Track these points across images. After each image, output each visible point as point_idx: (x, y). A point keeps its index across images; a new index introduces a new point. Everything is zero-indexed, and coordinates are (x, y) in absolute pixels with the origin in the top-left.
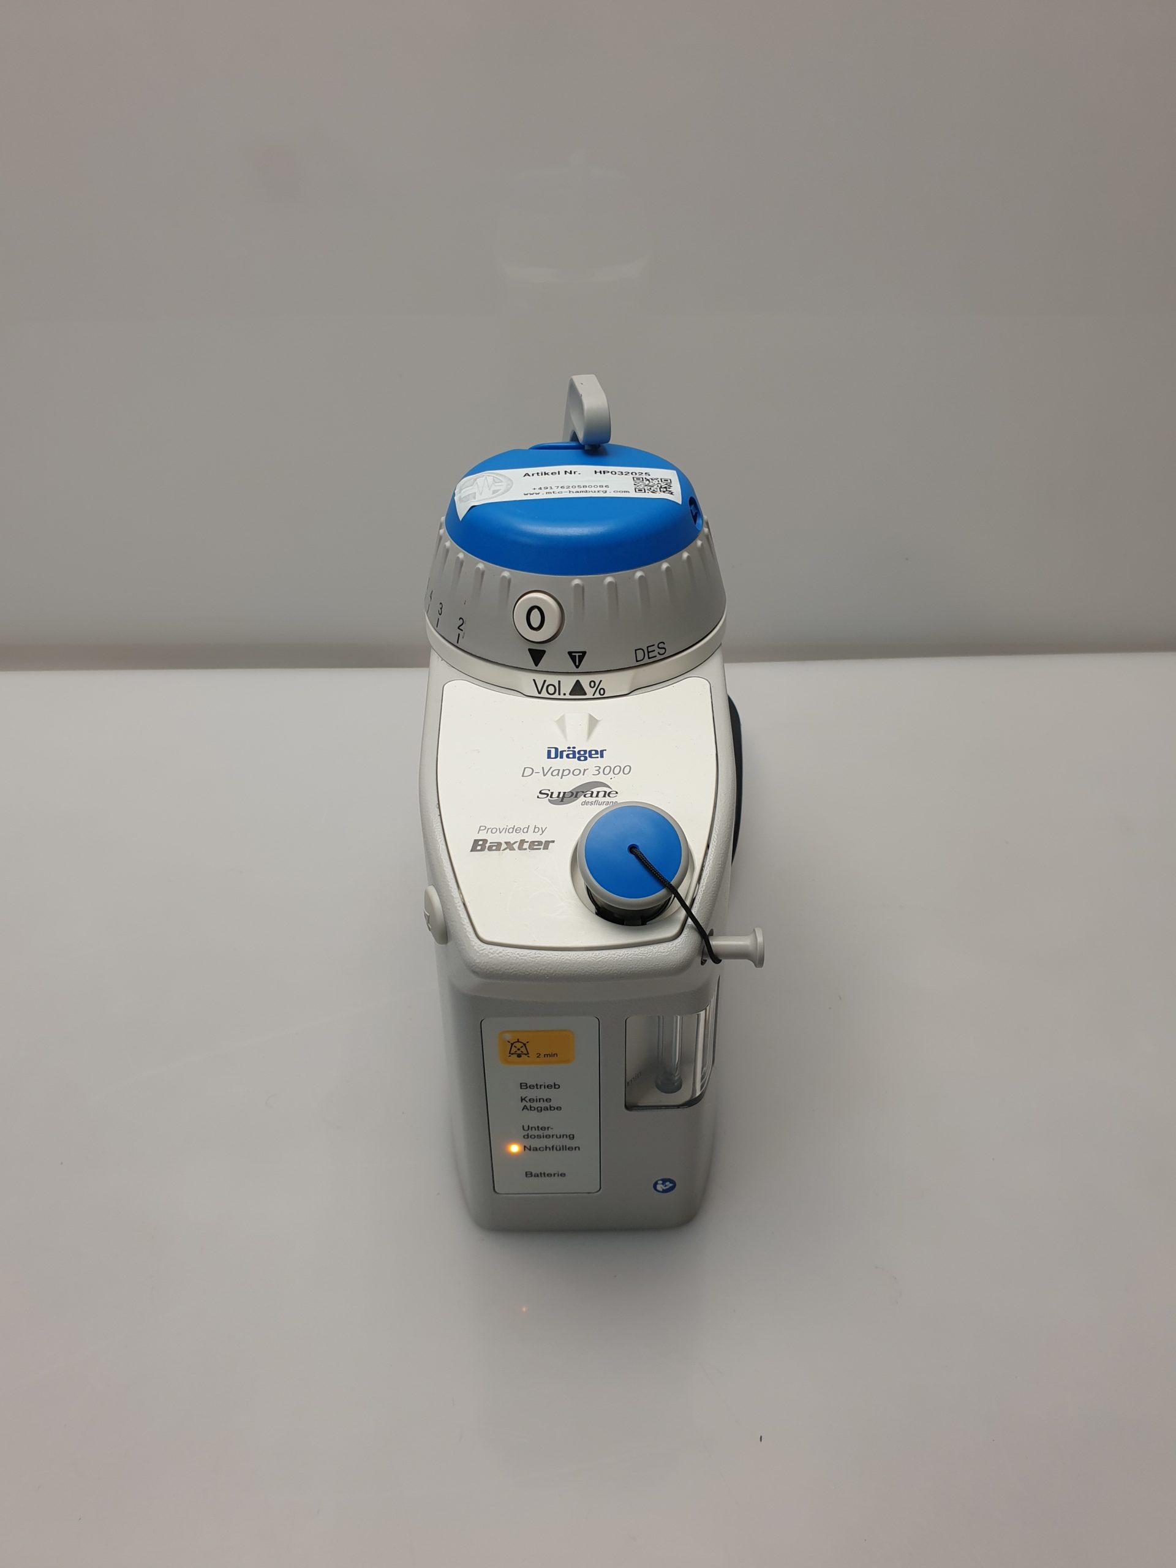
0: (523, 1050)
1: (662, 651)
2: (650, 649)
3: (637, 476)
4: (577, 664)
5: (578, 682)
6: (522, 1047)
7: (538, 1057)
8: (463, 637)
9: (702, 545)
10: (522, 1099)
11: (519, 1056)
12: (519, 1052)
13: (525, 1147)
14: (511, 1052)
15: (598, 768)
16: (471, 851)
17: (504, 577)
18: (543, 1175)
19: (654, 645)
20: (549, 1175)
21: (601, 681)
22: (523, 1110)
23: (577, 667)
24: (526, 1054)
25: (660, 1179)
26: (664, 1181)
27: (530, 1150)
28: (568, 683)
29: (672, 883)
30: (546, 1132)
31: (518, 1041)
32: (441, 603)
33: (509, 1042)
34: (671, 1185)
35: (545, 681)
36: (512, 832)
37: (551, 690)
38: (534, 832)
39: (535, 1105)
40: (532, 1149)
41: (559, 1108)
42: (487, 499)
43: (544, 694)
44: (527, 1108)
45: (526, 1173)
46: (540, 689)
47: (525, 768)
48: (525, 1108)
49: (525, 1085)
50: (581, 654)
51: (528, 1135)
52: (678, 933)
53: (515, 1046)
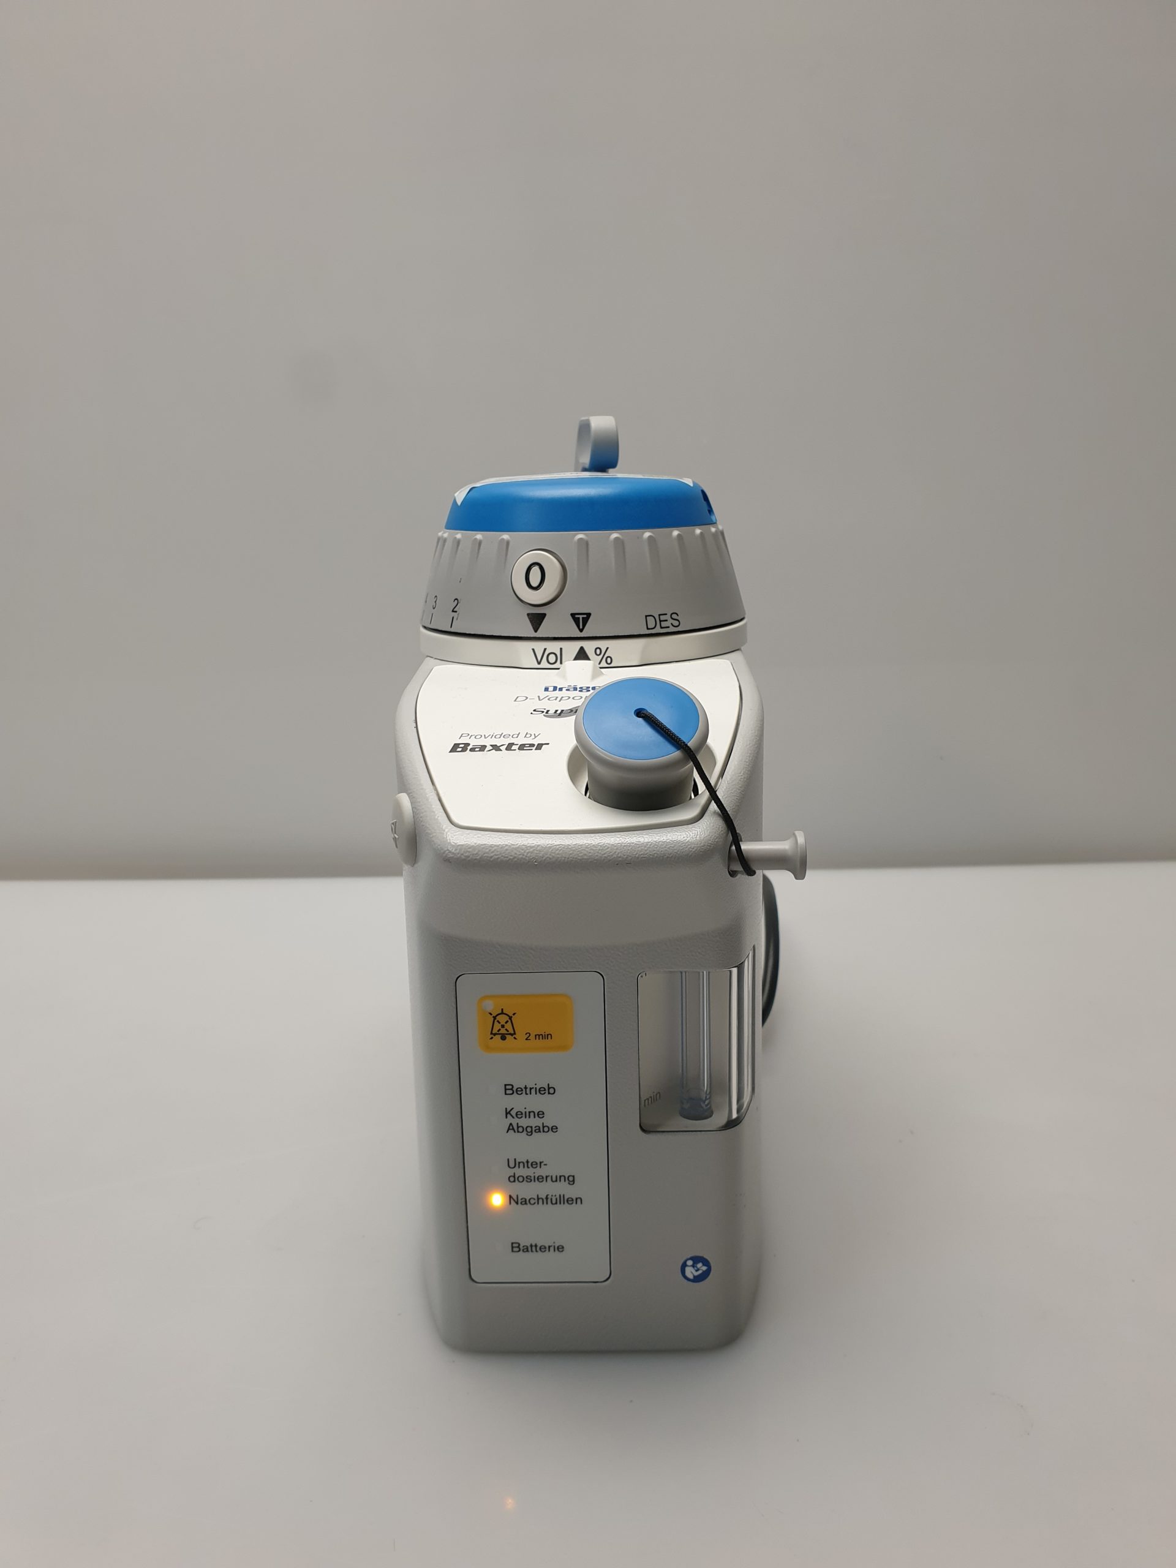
0: (509, 1026)
1: (676, 623)
2: (662, 618)
4: (581, 627)
5: (582, 648)
6: (507, 1022)
7: (527, 1039)
8: (457, 619)
9: (715, 532)
10: (508, 1113)
11: (503, 1038)
12: (503, 1031)
13: (510, 1197)
14: (493, 1032)
16: (450, 752)
17: (503, 540)
18: (534, 1248)
19: (666, 614)
20: (543, 1249)
21: (608, 648)
22: (507, 1132)
23: (581, 631)
24: (512, 1035)
25: (689, 1257)
26: (696, 1260)
27: (517, 1203)
28: (571, 651)
29: (689, 744)
30: (538, 1172)
31: (502, 1013)
32: (436, 596)
33: (491, 1014)
34: (704, 1268)
35: (545, 649)
36: (500, 738)
37: (552, 658)
38: (525, 737)
39: (524, 1122)
40: (520, 1202)
41: (554, 1129)
43: (544, 664)
44: (513, 1129)
45: (512, 1244)
47: (518, 696)
48: (511, 1128)
49: (510, 1087)
50: (585, 616)
51: (514, 1177)
52: (697, 816)
53: (498, 1021)
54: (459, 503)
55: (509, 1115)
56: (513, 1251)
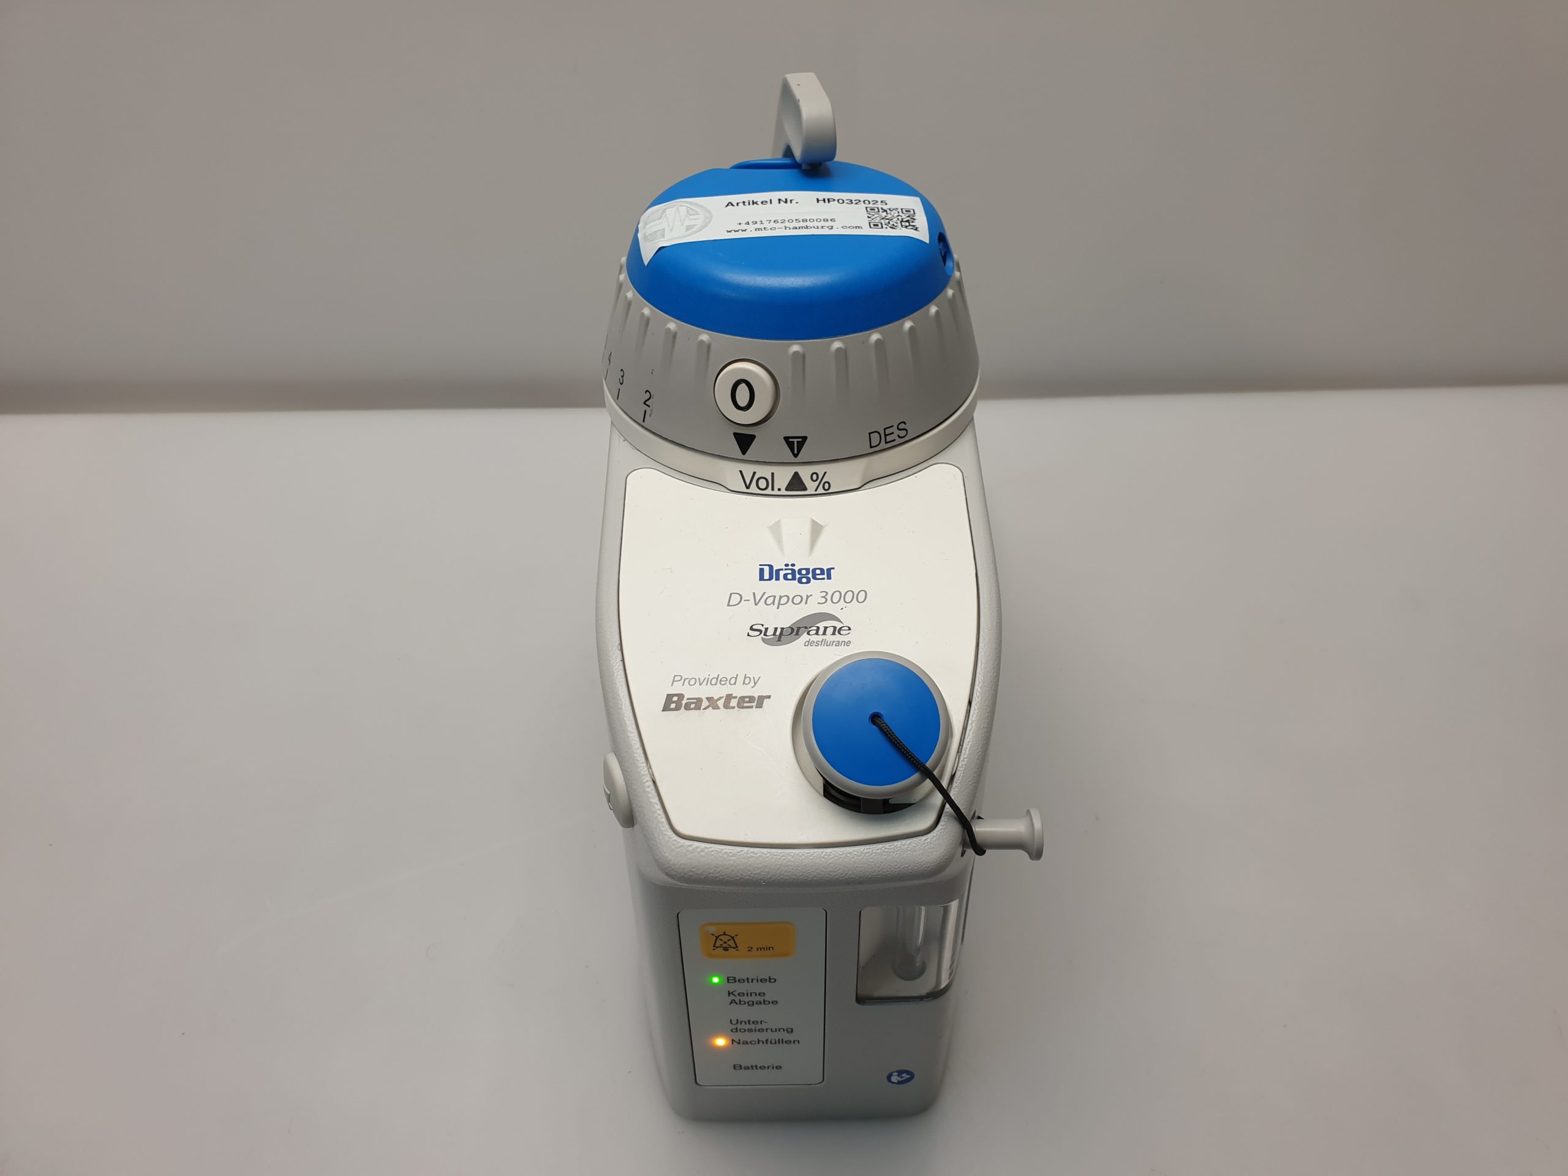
0: (732, 943)
1: (903, 433)
2: (888, 431)
3: (871, 205)
4: (796, 452)
5: (796, 474)
6: (729, 940)
7: (749, 951)
8: (651, 415)
9: (954, 295)
10: (729, 994)
11: (726, 949)
12: (725, 945)
13: (733, 1040)
14: (716, 946)
15: (824, 594)
16: (663, 711)
17: (702, 342)
18: (754, 1068)
19: (892, 426)
20: (762, 1068)
21: (825, 473)
22: (730, 1004)
23: (796, 456)
24: (734, 948)
25: (895, 1070)
26: (900, 1073)
27: (739, 1043)
28: (783, 476)
29: (927, 763)
30: (759, 1026)
31: (725, 934)
32: (622, 370)
33: (713, 935)
34: (908, 1076)
35: (754, 473)
36: (716, 684)
37: (763, 484)
38: (744, 683)
39: (745, 999)
40: (741, 1043)
41: (775, 1002)
42: (679, 238)
43: (753, 489)
44: (735, 1003)
45: (734, 1065)
46: (748, 483)
47: (731, 594)
50: (800, 440)
51: (737, 1028)
52: (933, 824)
53: (720, 939)
54: (646, 263)
55: (731, 995)
56: (735, 1069)
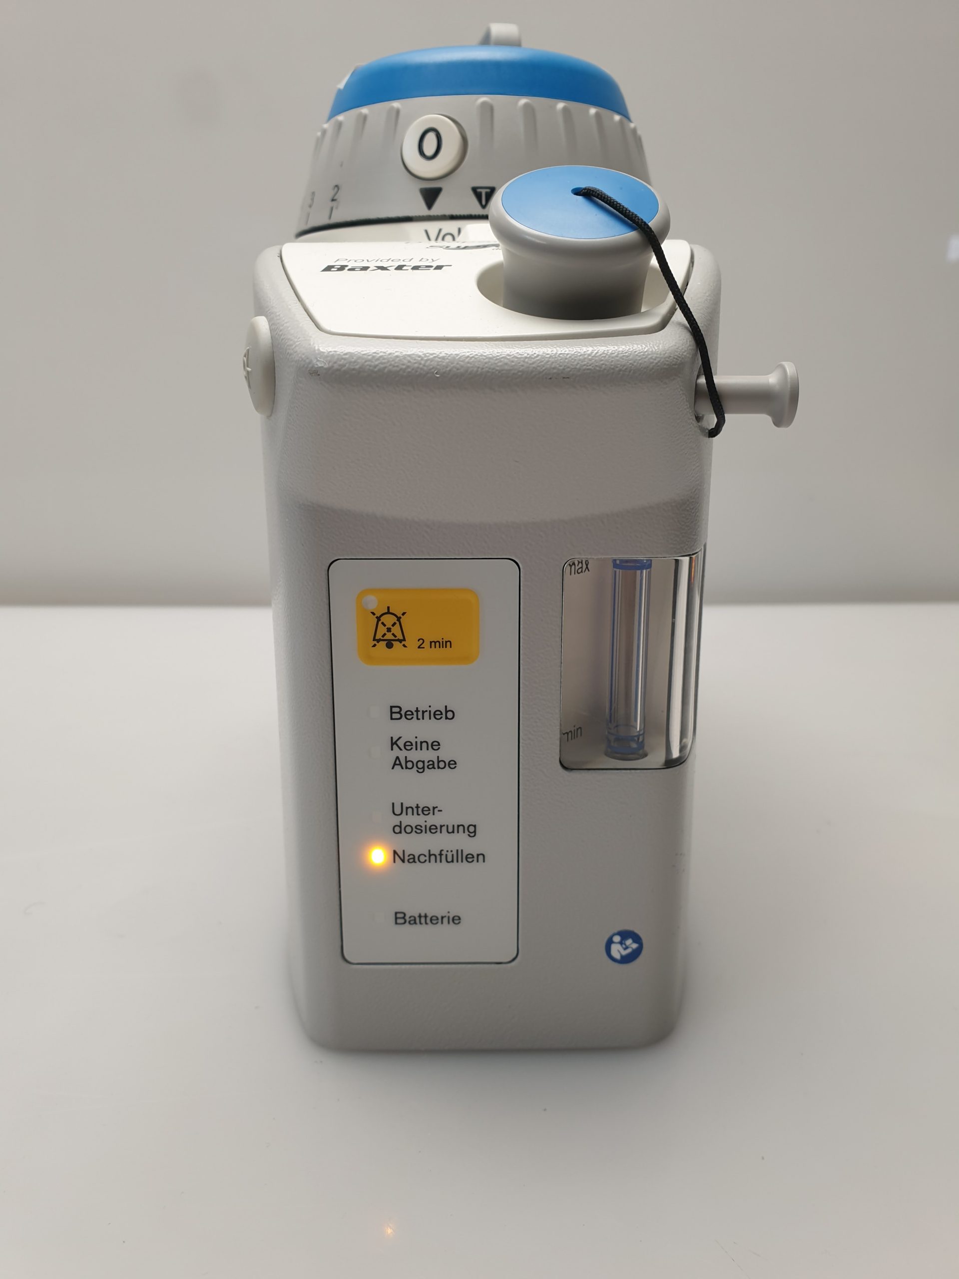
0: (396, 630)
4: (484, 202)
6: (394, 624)
7: (419, 647)
8: (336, 207)
10: (394, 743)
11: (389, 645)
12: (389, 636)
13: (395, 852)
14: (377, 638)
16: (322, 273)
17: (392, 108)
18: (423, 920)
20: (434, 920)
22: (393, 768)
23: (484, 207)
24: (400, 641)
25: (616, 931)
26: (625, 935)
27: (403, 861)
29: (650, 224)
30: (431, 820)
31: (388, 612)
32: (313, 193)
33: (373, 614)
34: (635, 946)
35: (440, 230)
36: (387, 261)
38: (421, 261)
39: (413, 756)
40: (406, 858)
41: (452, 764)
44: (400, 764)
45: (396, 913)
48: (398, 762)
49: (397, 710)
50: (488, 190)
51: (400, 827)
52: (658, 324)
53: (383, 623)
55: (395, 746)
56: (396, 923)
